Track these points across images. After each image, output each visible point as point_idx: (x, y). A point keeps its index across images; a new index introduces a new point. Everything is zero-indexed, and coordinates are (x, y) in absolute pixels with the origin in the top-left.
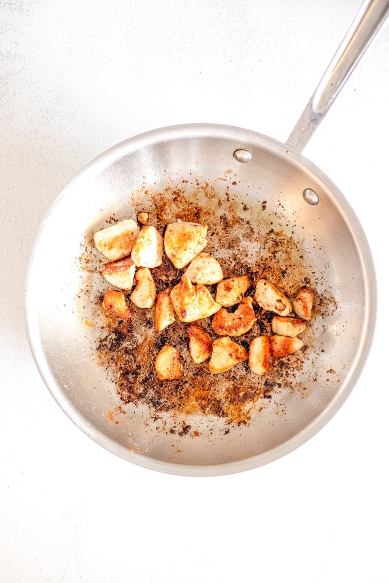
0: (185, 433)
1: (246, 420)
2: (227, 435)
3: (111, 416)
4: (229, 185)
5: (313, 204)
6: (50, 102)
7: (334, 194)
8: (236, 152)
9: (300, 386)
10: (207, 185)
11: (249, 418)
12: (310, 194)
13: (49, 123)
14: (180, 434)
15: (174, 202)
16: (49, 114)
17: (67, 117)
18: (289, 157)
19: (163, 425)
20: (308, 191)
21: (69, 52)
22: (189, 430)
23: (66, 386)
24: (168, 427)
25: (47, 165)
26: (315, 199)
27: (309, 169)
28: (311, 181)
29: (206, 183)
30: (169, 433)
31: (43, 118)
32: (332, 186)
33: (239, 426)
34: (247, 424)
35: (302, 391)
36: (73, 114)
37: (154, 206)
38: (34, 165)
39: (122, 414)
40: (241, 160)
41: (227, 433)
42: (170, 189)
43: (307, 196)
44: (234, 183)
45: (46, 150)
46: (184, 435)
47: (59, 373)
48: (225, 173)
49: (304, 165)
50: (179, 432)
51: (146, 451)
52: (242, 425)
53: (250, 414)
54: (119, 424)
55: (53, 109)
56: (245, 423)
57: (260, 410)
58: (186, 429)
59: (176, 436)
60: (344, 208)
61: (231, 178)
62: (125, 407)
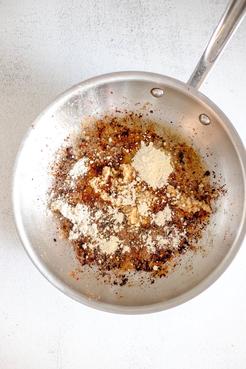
0: (124, 284)
1: (165, 274)
2: (153, 284)
3: (73, 275)
4: (148, 113)
5: (206, 125)
6: (11, 69)
7: (221, 117)
8: (153, 90)
9: (201, 248)
10: (133, 113)
11: (167, 272)
12: (204, 118)
13: (12, 84)
14: (121, 285)
15: (111, 126)
16: (11, 78)
17: (23, 79)
18: (190, 93)
19: (109, 279)
20: (203, 116)
21: (21, 34)
22: (126, 281)
23: (42, 256)
24: (112, 280)
25: (13, 113)
26: (208, 121)
27: (203, 101)
28: (205, 109)
29: (132, 112)
30: (113, 284)
31: (7, 80)
32: (220, 112)
33: (160, 277)
34: (166, 276)
35: (202, 252)
36: (28, 76)
37: (97, 129)
38: (4, 114)
39: (81, 273)
40: (156, 96)
41: (153, 283)
42: (108, 116)
43: (202, 119)
44: (152, 112)
45: (11, 103)
46: (123, 285)
47: (37, 247)
48: (145, 104)
49: (200, 98)
50: (120, 283)
51: (99, 298)
52: (163, 277)
53: (167, 269)
54: (79, 280)
55: (14, 74)
56: (165, 275)
57: (175, 266)
58: (125, 281)
59: (118, 286)
60: (228, 127)
61: (149, 108)
62: (82, 268)
